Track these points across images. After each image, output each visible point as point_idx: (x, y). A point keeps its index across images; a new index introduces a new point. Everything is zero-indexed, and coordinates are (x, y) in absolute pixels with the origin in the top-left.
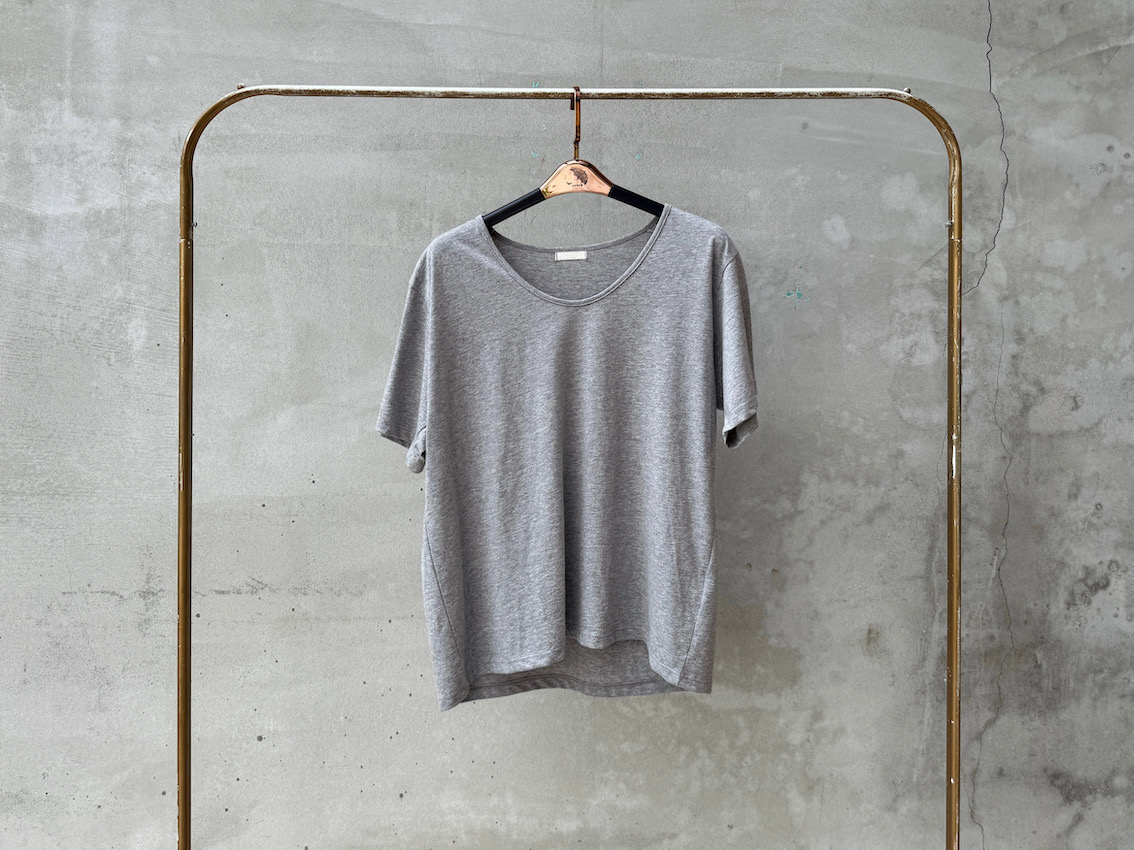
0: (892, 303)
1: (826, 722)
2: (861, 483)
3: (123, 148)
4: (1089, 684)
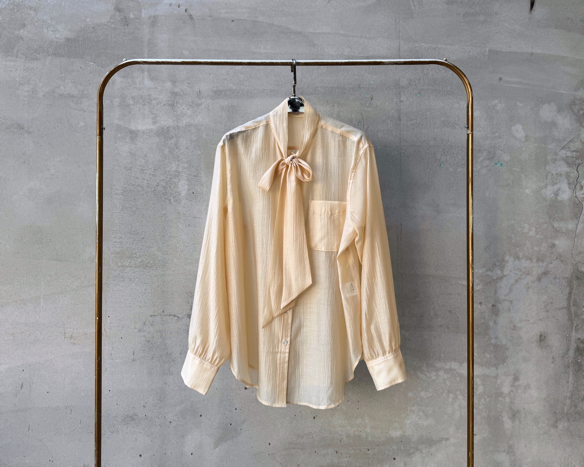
0: (547, 168)
1: (521, 382)
2: (535, 261)
3: (173, 96)
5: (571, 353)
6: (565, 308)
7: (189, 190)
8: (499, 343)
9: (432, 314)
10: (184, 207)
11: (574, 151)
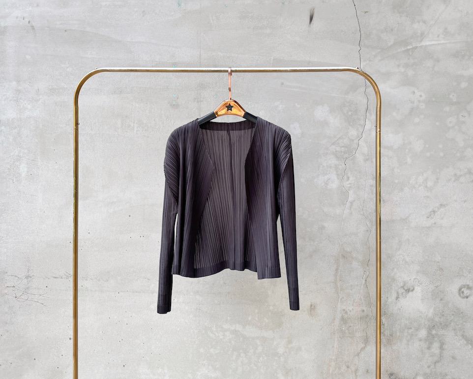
0: (319, 161)
1: (293, 345)
2: (307, 240)
3: (18, 93)
4: (406, 334)
5: (337, 322)
6: (333, 282)
7: (28, 172)
8: (276, 310)
9: (221, 282)
10: (24, 186)
11: (343, 147)
